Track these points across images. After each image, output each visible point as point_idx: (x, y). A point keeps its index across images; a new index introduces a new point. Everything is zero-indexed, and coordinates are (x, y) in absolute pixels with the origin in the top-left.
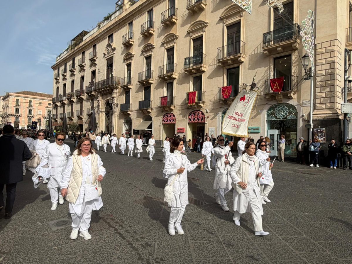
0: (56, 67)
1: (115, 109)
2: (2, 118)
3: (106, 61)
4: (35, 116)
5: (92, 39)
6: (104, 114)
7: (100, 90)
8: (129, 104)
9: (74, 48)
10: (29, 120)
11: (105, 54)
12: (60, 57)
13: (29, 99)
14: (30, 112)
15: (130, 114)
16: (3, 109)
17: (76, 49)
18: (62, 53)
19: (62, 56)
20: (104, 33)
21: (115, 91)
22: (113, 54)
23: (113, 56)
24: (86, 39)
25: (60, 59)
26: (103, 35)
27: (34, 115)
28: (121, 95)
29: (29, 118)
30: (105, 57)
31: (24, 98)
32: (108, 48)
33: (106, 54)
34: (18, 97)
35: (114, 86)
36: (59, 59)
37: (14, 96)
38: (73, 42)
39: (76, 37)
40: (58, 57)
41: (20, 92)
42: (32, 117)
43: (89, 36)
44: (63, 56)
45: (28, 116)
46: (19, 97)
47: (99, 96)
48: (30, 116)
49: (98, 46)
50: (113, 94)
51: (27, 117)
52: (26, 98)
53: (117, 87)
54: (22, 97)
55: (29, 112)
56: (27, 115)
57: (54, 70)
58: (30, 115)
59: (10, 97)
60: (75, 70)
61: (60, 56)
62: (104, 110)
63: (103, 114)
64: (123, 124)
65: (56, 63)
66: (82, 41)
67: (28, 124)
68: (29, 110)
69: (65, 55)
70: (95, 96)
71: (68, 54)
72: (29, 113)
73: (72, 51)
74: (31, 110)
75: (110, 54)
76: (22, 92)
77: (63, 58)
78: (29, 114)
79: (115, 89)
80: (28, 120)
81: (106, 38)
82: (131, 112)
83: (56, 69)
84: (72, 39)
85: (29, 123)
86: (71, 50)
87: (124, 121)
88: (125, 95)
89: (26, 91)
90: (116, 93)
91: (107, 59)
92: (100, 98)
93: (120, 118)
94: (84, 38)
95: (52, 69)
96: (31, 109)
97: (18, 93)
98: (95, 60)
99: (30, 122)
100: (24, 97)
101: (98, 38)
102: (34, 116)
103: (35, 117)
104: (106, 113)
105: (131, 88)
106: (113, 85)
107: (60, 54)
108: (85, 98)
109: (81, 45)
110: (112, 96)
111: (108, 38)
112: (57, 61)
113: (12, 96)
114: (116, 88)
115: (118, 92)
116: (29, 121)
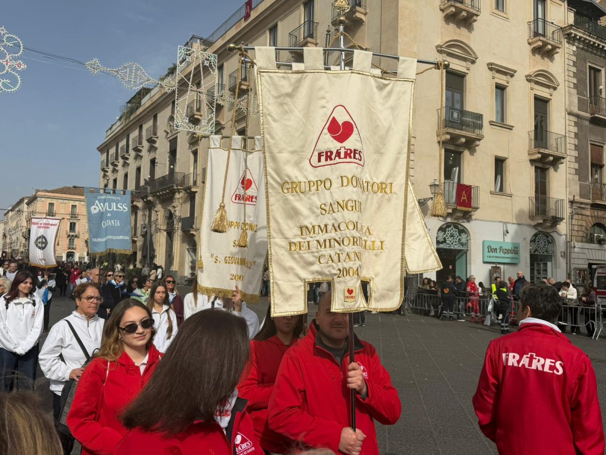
0: (104, 149)
1: (177, 226)
2: (24, 239)
3: (169, 144)
4: (81, 235)
5: (152, 104)
6: (165, 233)
7: (158, 194)
8: (194, 217)
9: (130, 117)
10: (70, 242)
11: (167, 133)
12: (111, 131)
13: (72, 203)
14: (73, 226)
15: (195, 235)
16: (27, 221)
17: (131, 118)
18: (114, 124)
19: (114, 128)
20: (166, 97)
21: (177, 196)
22: (177, 133)
23: (177, 137)
24: (146, 102)
25: (111, 134)
26: (164, 99)
27: (79, 232)
28: (185, 202)
29: (70, 239)
30: (168, 136)
31: (61, 201)
32: (170, 122)
33: (169, 131)
34: (53, 198)
35: (175, 188)
36: (109, 133)
37: (45, 198)
38: (129, 105)
39: (133, 98)
40: (108, 131)
41: (57, 190)
42: (76, 236)
43: (149, 98)
44: (115, 130)
45: (69, 236)
46: (54, 200)
47: (157, 204)
48: (73, 236)
49: (159, 116)
50: (174, 201)
51: (66, 236)
52: (65, 201)
53: (178, 189)
54: (59, 199)
55: (71, 227)
56: (67, 232)
57: (101, 155)
58: (72, 234)
59: (39, 199)
60: (129, 155)
61: (110, 129)
62: (165, 227)
63: (163, 234)
64: (187, 252)
65: (106, 140)
66: (140, 106)
67: (68, 251)
68: (71, 223)
69: (117, 128)
70: (153, 202)
71: (122, 126)
72: (71, 229)
73: (127, 122)
74: (75, 224)
75: (173, 133)
76: (59, 189)
77: (114, 133)
78: (70, 232)
79: (176, 192)
80: (68, 242)
81: (169, 104)
82: (196, 231)
83: (104, 153)
84: (128, 101)
85: (69, 248)
86: (126, 120)
87: (187, 247)
88: (189, 202)
89: (67, 187)
90: (178, 199)
91: (170, 141)
92: (159, 207)
93: (183, 241)
94: (143, 101)
95: (99, 152)
96: (75, 221)
97: (52, 191)
98: (155, 142)
99: (71, 246)
100: (62, 199)
101: (159, 104)
102: (79, 234)
103: (80, 237)
104: (167, 233)
105: (196, 192)
106: (173, 187)
107: (110, 126)
108: (141, 206)
109: (138, 112)
110: (172, 205)
111: (171, 104)
112: (107, 137)
113: (41, 197)
114: (179, 191)
115: (182, 198)
116: (69, 244)
